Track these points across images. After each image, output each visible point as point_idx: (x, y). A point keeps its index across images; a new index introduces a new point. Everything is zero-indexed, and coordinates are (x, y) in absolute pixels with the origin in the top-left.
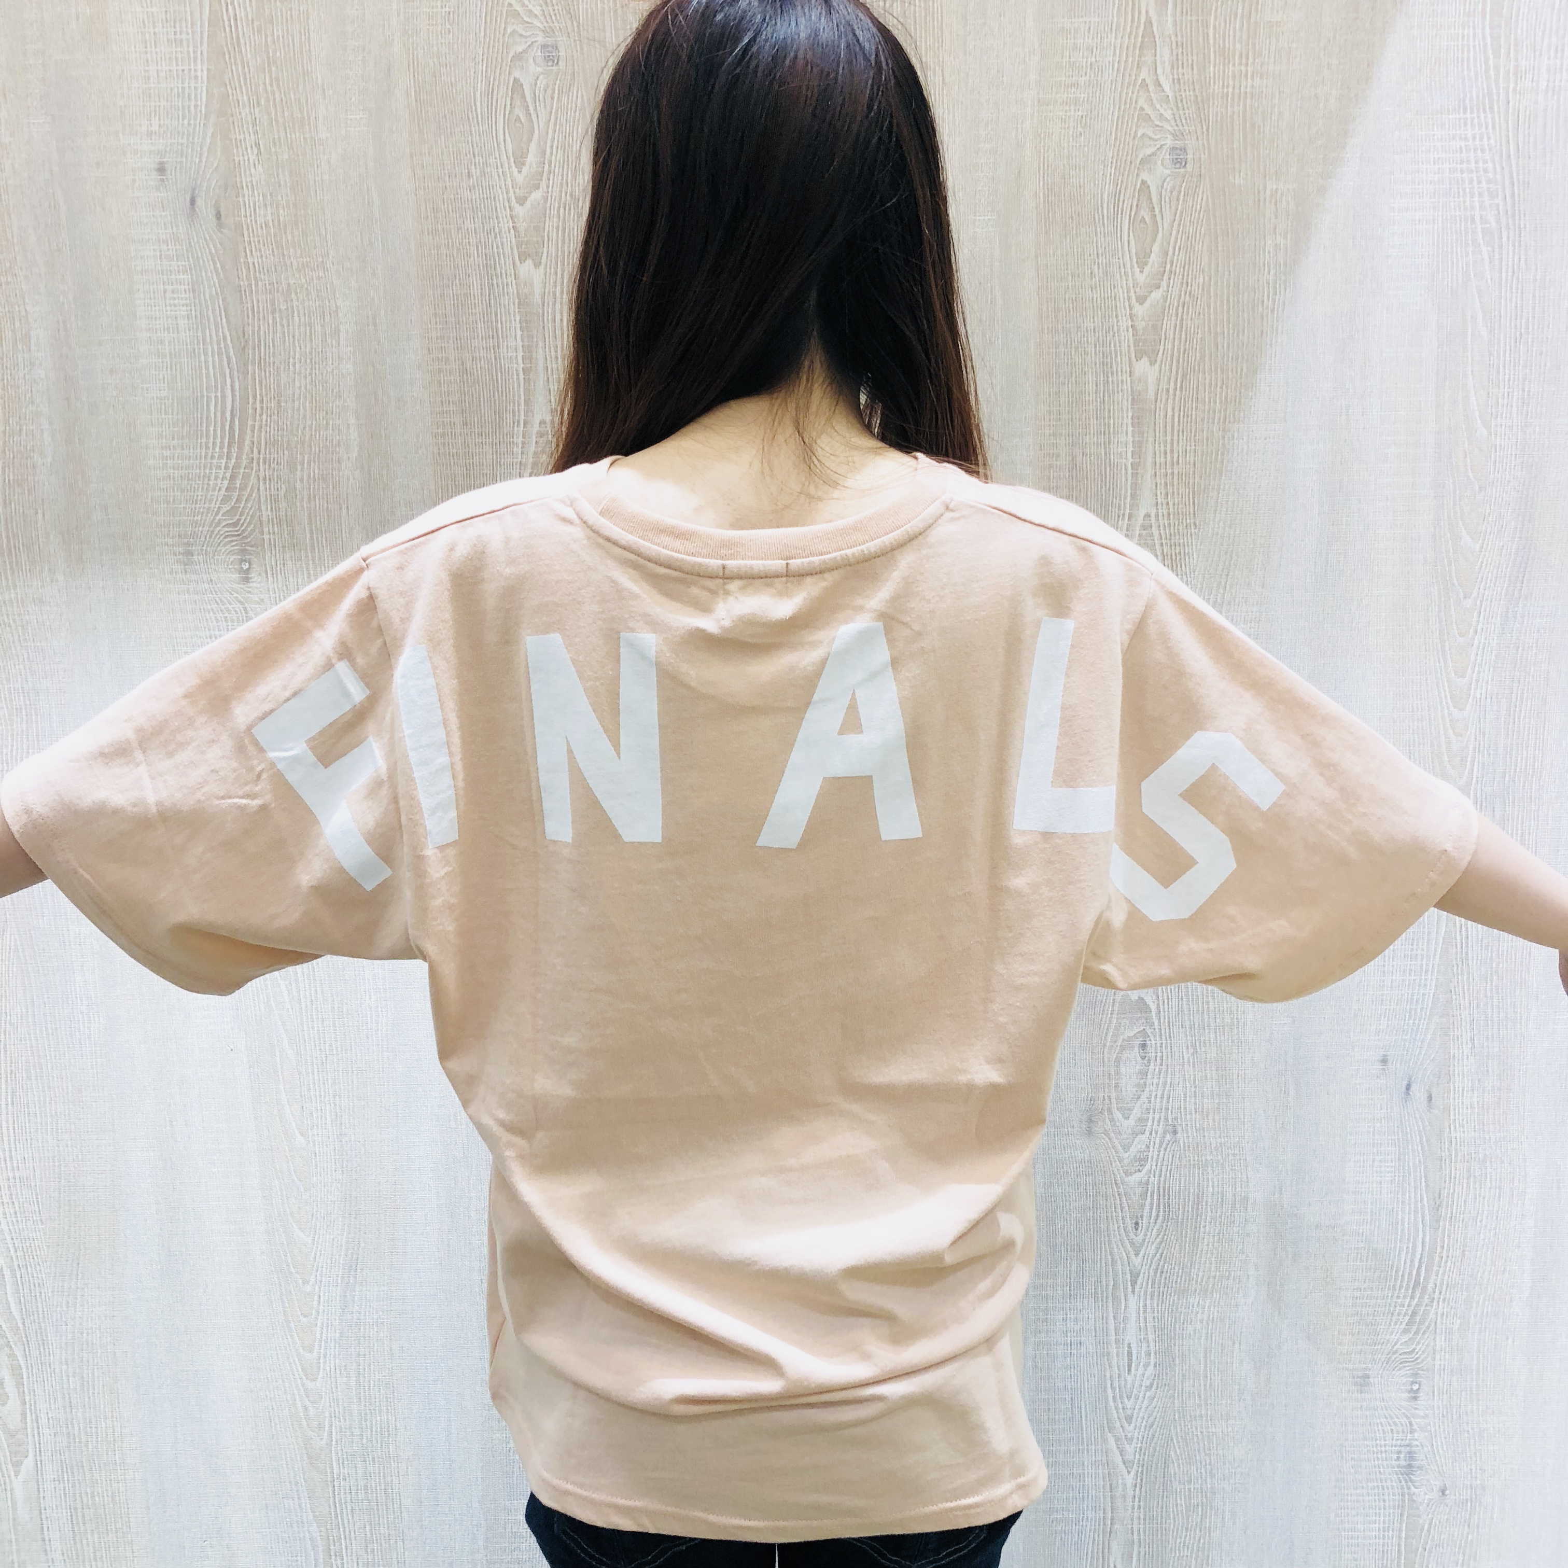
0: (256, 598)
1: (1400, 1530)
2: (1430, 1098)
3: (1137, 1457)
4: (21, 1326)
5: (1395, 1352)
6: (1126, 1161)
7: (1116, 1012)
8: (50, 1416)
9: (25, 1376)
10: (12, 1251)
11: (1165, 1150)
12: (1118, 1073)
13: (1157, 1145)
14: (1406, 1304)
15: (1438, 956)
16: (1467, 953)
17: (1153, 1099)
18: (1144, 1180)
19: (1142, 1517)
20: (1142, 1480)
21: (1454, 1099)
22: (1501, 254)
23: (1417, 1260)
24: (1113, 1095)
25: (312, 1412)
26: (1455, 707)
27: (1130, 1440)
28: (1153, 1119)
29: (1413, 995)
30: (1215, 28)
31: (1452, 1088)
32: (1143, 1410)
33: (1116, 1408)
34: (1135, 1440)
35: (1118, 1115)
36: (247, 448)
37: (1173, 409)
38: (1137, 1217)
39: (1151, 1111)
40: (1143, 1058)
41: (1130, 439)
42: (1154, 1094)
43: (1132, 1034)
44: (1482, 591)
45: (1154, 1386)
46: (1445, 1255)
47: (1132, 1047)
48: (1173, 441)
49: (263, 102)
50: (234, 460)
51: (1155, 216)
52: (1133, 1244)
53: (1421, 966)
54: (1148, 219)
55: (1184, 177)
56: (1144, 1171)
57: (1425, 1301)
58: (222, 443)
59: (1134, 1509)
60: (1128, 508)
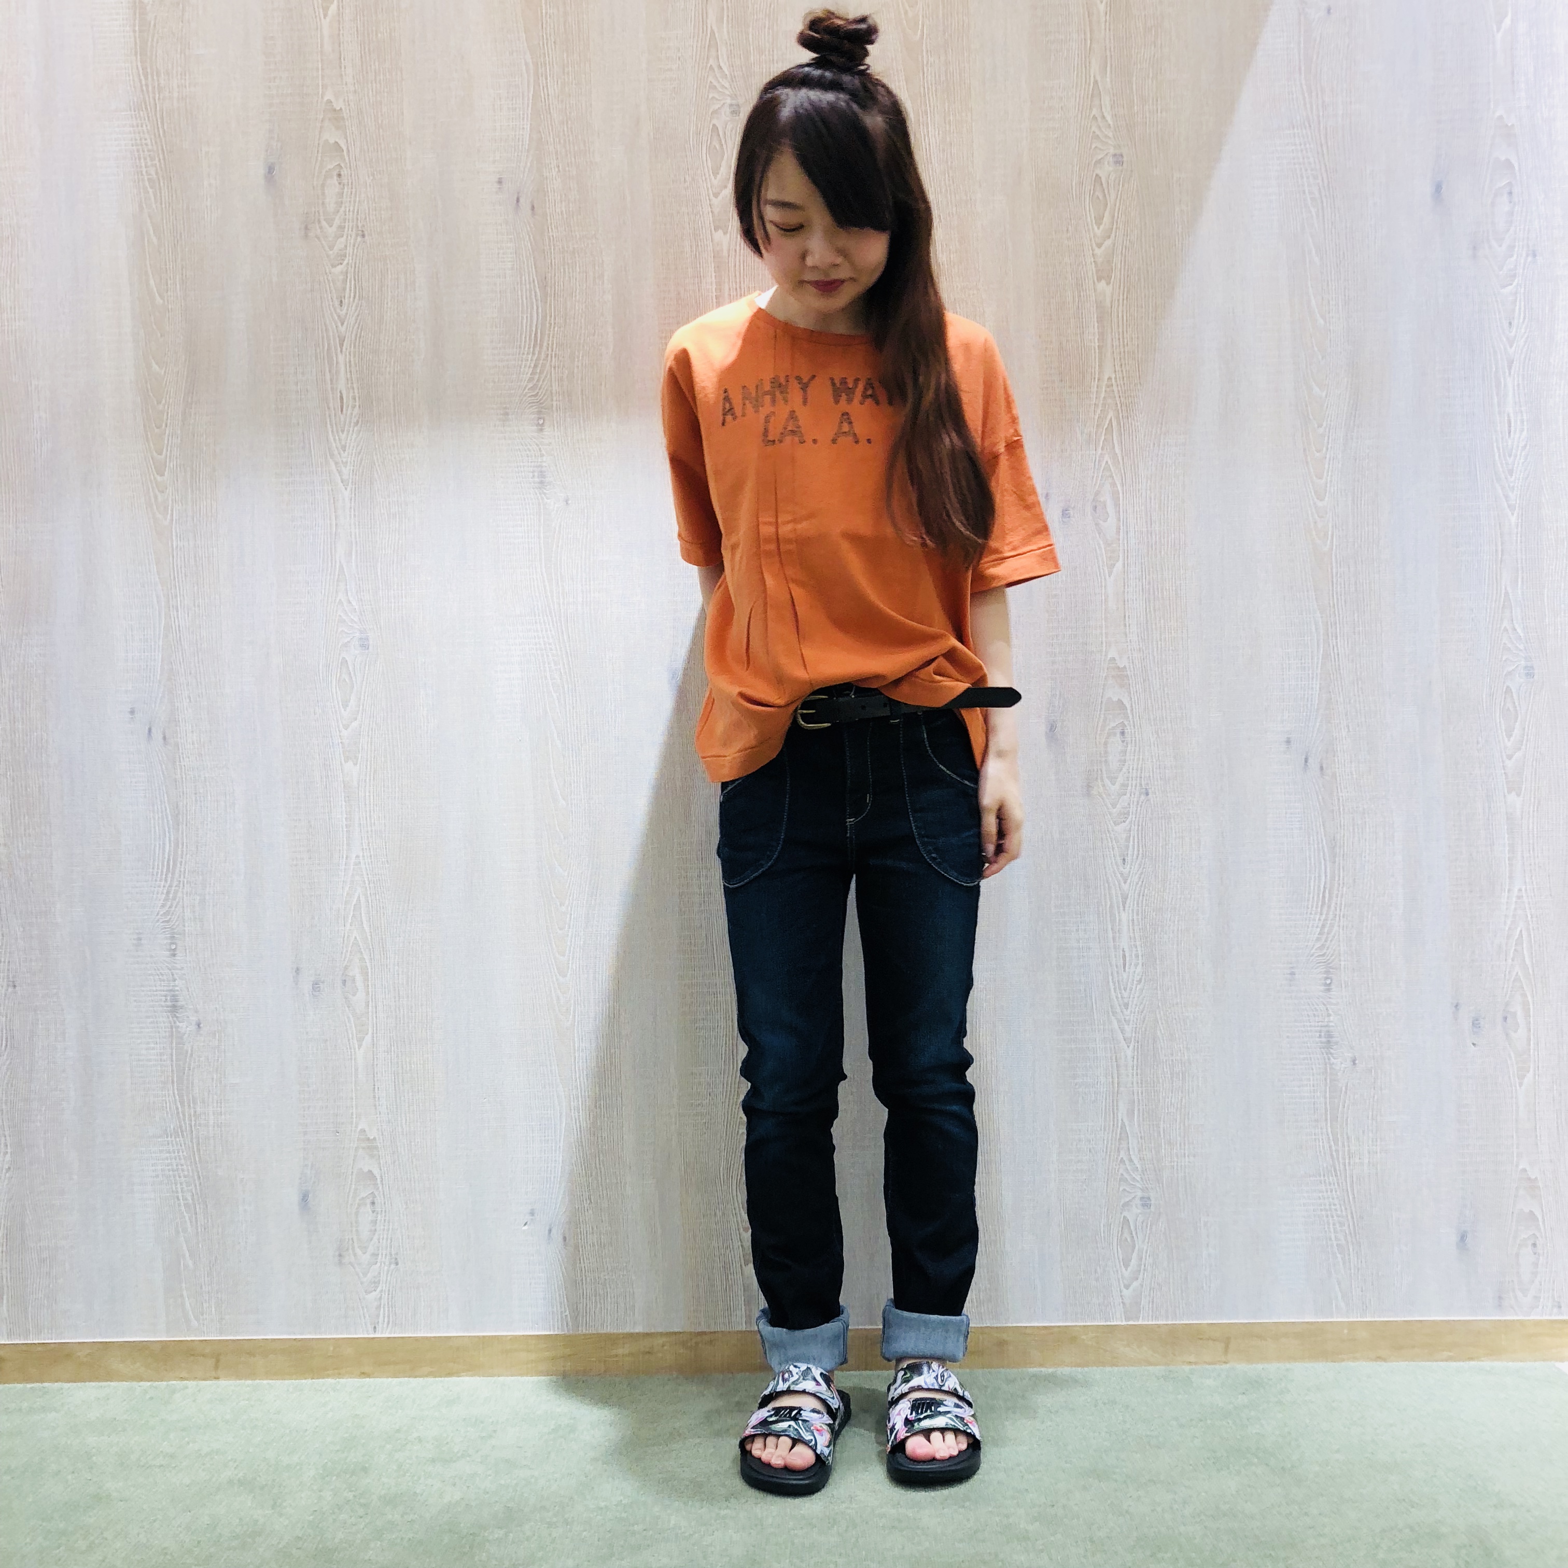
0: (546, 442)
1: (1325, 1092)
2: (1322, 768)
3: (1134, 1035)
4: (369, 937)
5: (1312, 955)
6: (1115, 815)
7: (1104, 710)
8: (385, 1003)
9: (370, 975)
10: (367, 883)
11: (1141, 807)
12: (1107, 752)
13: (1135, 803)
14: (1317, 919)
15: (1319, 668)
16: (1339, 665)
17: (1131, 770)
18: (1128, 828)
19: (1140, 1082)
20: (1138, 1053)
21: (1339, 768)
22: (1324, 213)
23: (1322, 887)
24: (1104, 768)
25: (562, 1000)
26: (1318, 499)
27: (1128, 1022)
28: (1132, 784)
29: (1304, 695)
30: (1136, 84)
31: (1336, 760)
32: (1136, 999)
33: (1117, 997)
34: (1131, 1022)
35: (1107, 782)
36: (545, 348)
37: (1122, 312)
38: (1124, 855)
39: (1130, 779)
40: (1123, 742)
42: (1132, 767)
43: (1115, 725)
44: (1329, 422)
45: (1143, 981)
46: (1341, 883)
47: (1115, 734)
48: (1123, 332)
49: (562, 141)
50: (536, 356)
51: (1105, 196)
52: (1122, 874)
53: (1309, 674)
54: (1101, 197)
55: (1122, 171)
56: (1127, 822)
57: (1331, 916)
58: (530, 345)
59: (1133, 1075)
60: (1097, 374)
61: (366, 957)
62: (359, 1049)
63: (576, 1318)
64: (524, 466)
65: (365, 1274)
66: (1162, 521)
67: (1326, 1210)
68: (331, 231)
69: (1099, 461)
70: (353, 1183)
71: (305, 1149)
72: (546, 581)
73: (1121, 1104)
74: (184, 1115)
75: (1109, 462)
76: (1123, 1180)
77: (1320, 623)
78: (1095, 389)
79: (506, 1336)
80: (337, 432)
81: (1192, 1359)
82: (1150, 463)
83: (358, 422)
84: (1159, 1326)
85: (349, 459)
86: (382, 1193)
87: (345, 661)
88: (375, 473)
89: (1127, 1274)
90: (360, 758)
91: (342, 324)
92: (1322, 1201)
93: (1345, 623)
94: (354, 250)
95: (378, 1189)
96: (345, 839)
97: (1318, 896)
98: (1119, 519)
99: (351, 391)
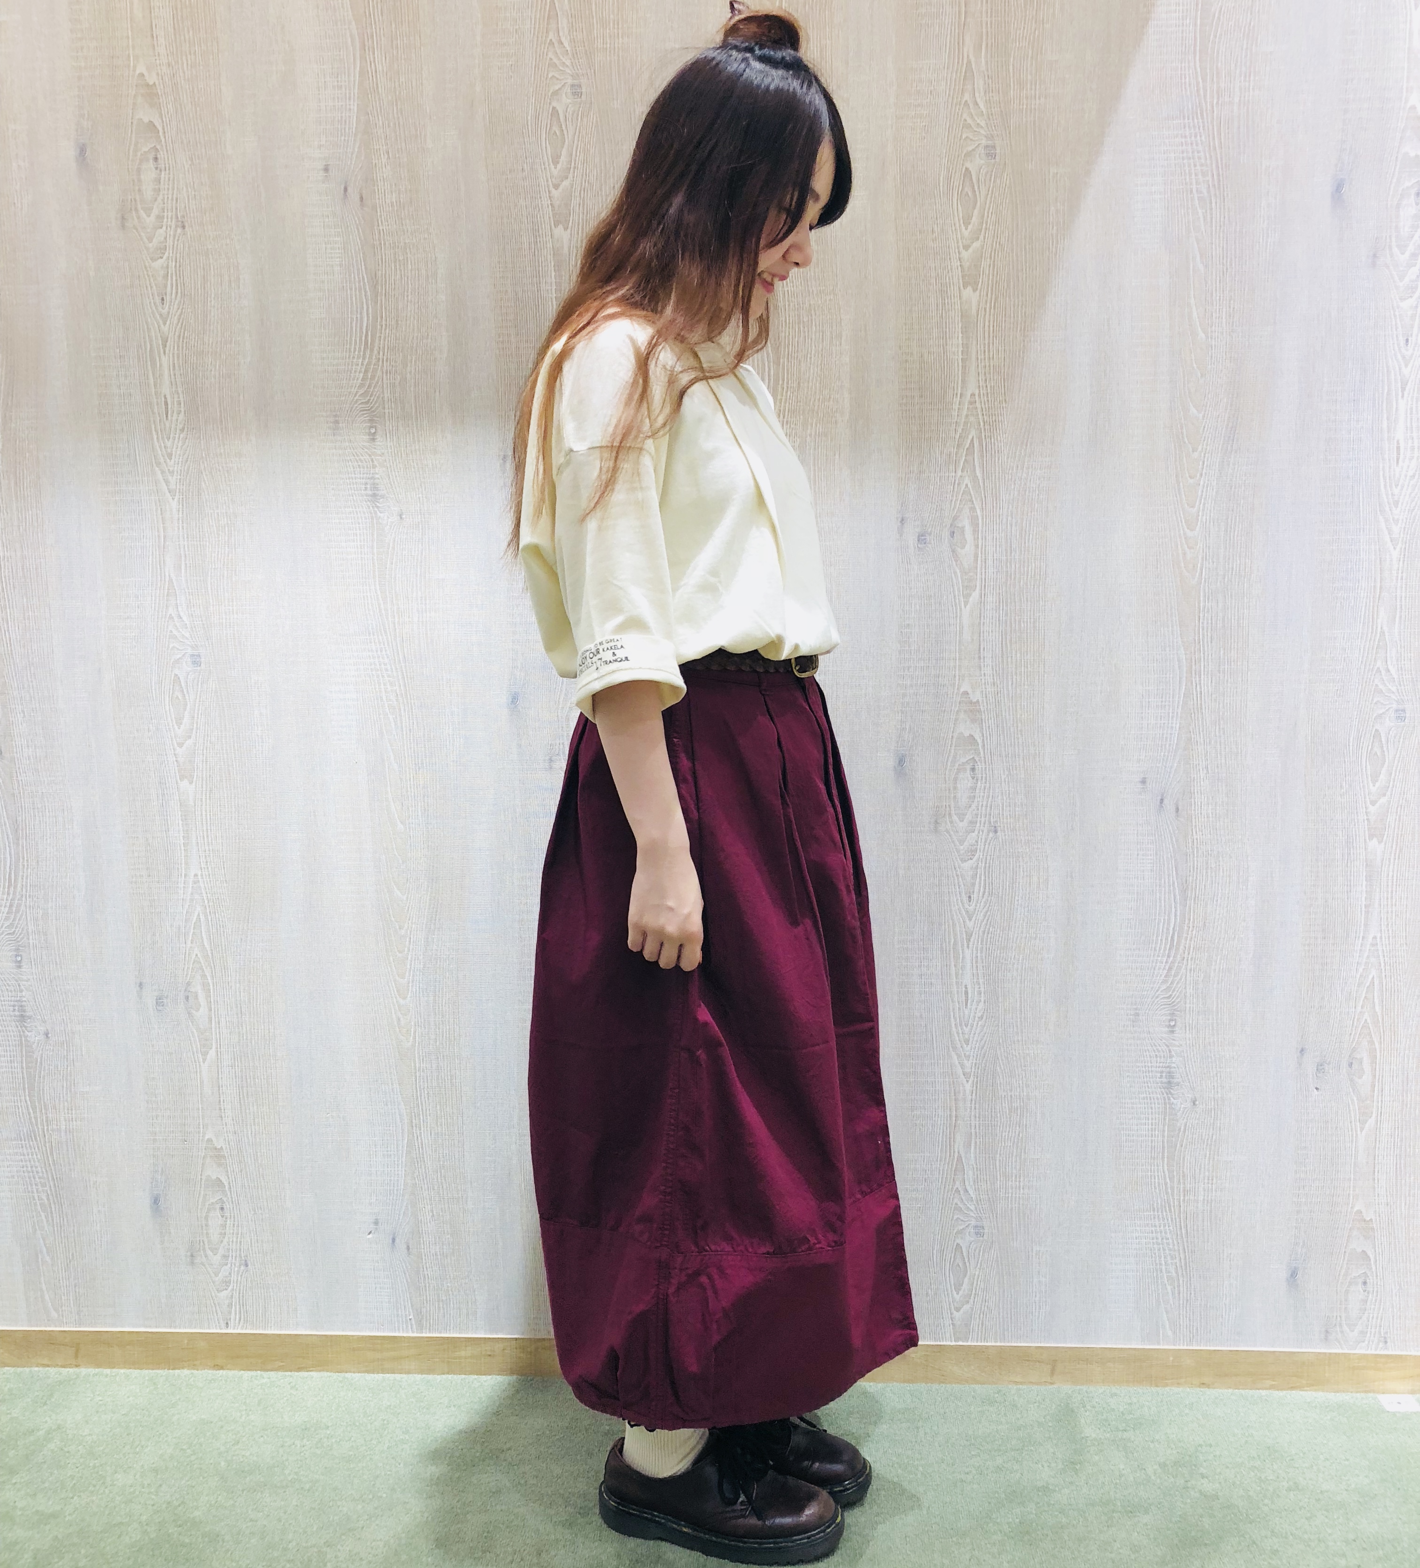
0: (379, 452)
1: (1164, 1131)
2: (1177, 810)
3: (973, 1070)
4: (210, 955)
6: (962, 852)
7: (954, 745)
8: (227, 1019)
9: (212, 991)
10: (206, 902)
11: (989, 844)
12: (955, 788)
13: (983, 840)
14: (1165, 961)
15: (1180, 707)
16: (1201, 705)
17: (980, 808)
18: (975, 865)
19: (977, 1115)
20: (977, 1087)
21: (1195, 810)
22: (1211, 214)
23: (1171, 929)
24: (952, 804)
25: (403, 1022)
26: (1188, 528)
27: (967, 1057)
28: (980, 821)
29: (1163, 735)
30: (1013, 65)
31: (1193, 802)
32: (976, 1035)
33: (957, 1033)
34: (971, 1058)
35: (955, 818)
36: (376, 352)
37: (989, 321)
38: (970, 893)
39: (979, 816)
40: (973, 778)
41: (960, 342)
42: (981, 804)
43: (965, 760)
44: (1205, 446)
45: (984, 1017)
46: (1191, 926)
47: (965, 770)
48: (989, 343)
49: (392, 124)
50: (367, 360)
51: (974, 192)
52: (967, 912)
53: (1169, 713)
54: (970, 193)
55: (994, 165)
56: (975, 859)
57: (1179, 958)
58: (360, 348)
59: (971, 1109)
60: (959, 388)
61: (208, 975)
62: (203, 1062)
63: (420, 1321)
64: (355, 478)
65: (216, 1275)
66: (1023, 549)
67: (1158, 1244)
68: (150, 220)
69: (959, 484)
70: (202, 1189)
71: (154, 1156)
72: (381, 599)
73: (958, 1138)
74: (37, 1122)
75: (969, 486)
76: (958, 1209)
77: (1184, 661)
78: (957, 406)
79: (353, 1336)
80: (163, 438)
81: (1019, 1379)
82: (1013, 487)
83: (183, 428)
84: (987, 1347)
85: (176, 468)
86: (230, 1200)
87: (176, 679)
88: (203, 483)
89: (957, 1297)
90: (195, 777)
91: (165, 324)
92: (1154, 1235)
93: (1210, 660)
94: (174, 242)
95: (226, 1196)
96: (183, 858)
97: (1167, 939)
98: (977, 546)
99: (176, 396)
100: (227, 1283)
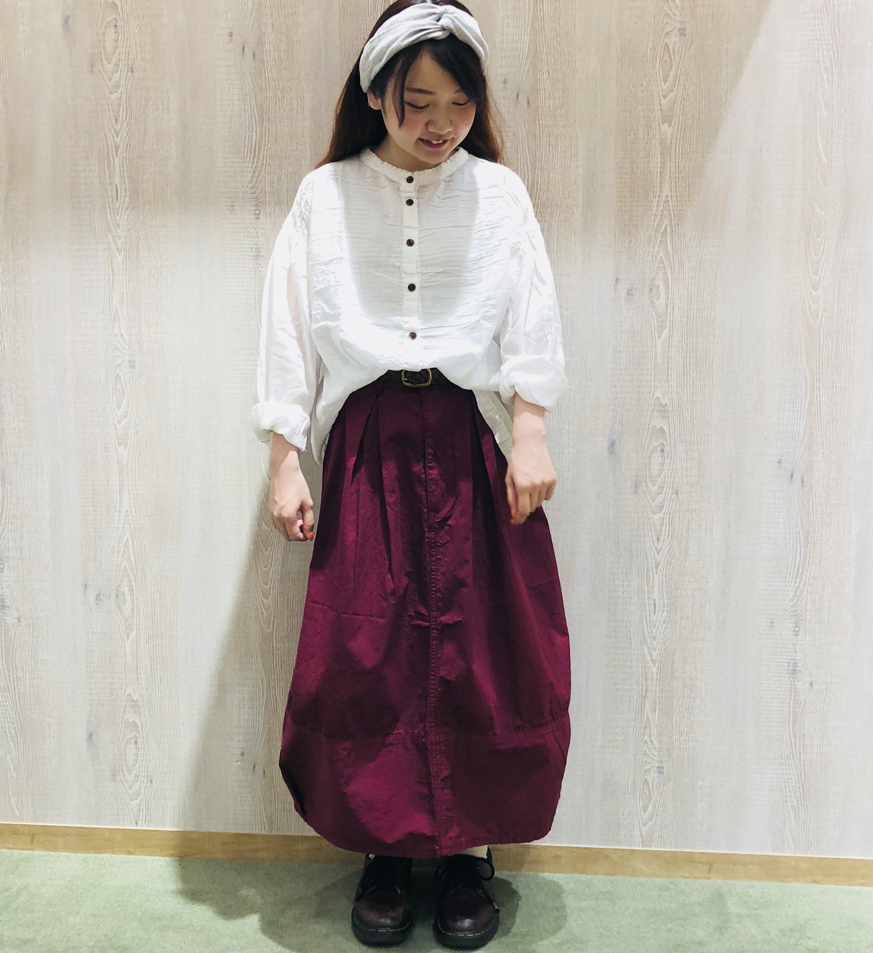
0: (261, 227)
1: (790, 704)
2: (803, 482)
3: (658, 658)
4: (134, 566)
5: (787, 610)
6: (653, 507)
7: (649, 433)
8: (145, 611)
9: (135, 591)
10: (133, 529)
11: (672, 502)
12: (650, 463)
13: (668, 500)
14: (792, 586)
15: (806, 411)
16: (820, 410)
17: (666, 477)
18: (662, 517)
19: (660, 690)
20: (660, 670)
21: (814, 482)
22: (832, 77)
23: (797, 564)
24: (648, 474)
25: (265, 615)
26: (813, 290)
28: (667, 486)
29: (793, 430)
31: (813, 477)
32: (661, 634)
33: (648, 632)
34: (657, 649)
35: (649, 484)
36: (261, 159)
37: (679, 147)
38: (658, 535)
39: (666, 483)
40: (662, 457)
41: (659, 160)
42: (667, 474)
43: (656, 445)
44: (825, 234)
45: (667, 622)
46: (811, 562)
47: (657, 451)
48: (679, 162)
49: (276, 6)
50: (255, 164)
51: (671, 59)
52: (656, 548)
53: (798, 415)
54: (668, 60)
55: (685, 41)
56: (662, 513)
57: (802, 585)
58: (250, 156)
59: (656, 685)
60: (658, 192)
61: (133, 580)
62: (127, 640)
63: (271, 824)
64: (245, 244)
65: (130, 788)
66: (699, 301)
67: (785, 782)
68: (110, 67)
69: (656, 256)
70: (123, 728)
71: (90, 705)
73: (647, 705)
74: (10, 679)
75: (663, 258)
76: (646, 754)
77: (809, 379)
78: (656, 204)
79: (224, 833)
80: (114, 214)
81: (686, 875)
82: (693, 259)
83: (128, 207)
84: (664, 852)
85: (122, 234)
86: (142, 736)
87: (118, 377)
88: (140, 245)
89: (645, 816)
90: (129, 444)
91: (117, 136)
92: (782, 776)
93: (827, 380)
94: (125, 82)
95: (139, 733)
96: (118, 499)
97: (794, 570)
98: (667, 298)
99: (123, 185)
100: (137, 794)
